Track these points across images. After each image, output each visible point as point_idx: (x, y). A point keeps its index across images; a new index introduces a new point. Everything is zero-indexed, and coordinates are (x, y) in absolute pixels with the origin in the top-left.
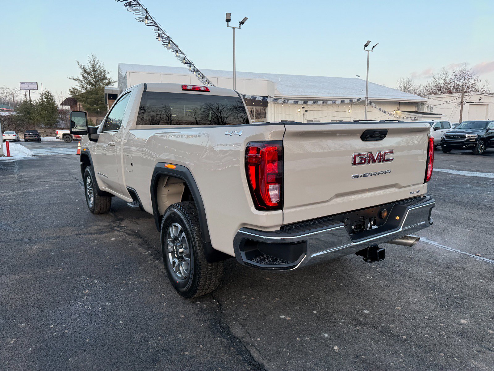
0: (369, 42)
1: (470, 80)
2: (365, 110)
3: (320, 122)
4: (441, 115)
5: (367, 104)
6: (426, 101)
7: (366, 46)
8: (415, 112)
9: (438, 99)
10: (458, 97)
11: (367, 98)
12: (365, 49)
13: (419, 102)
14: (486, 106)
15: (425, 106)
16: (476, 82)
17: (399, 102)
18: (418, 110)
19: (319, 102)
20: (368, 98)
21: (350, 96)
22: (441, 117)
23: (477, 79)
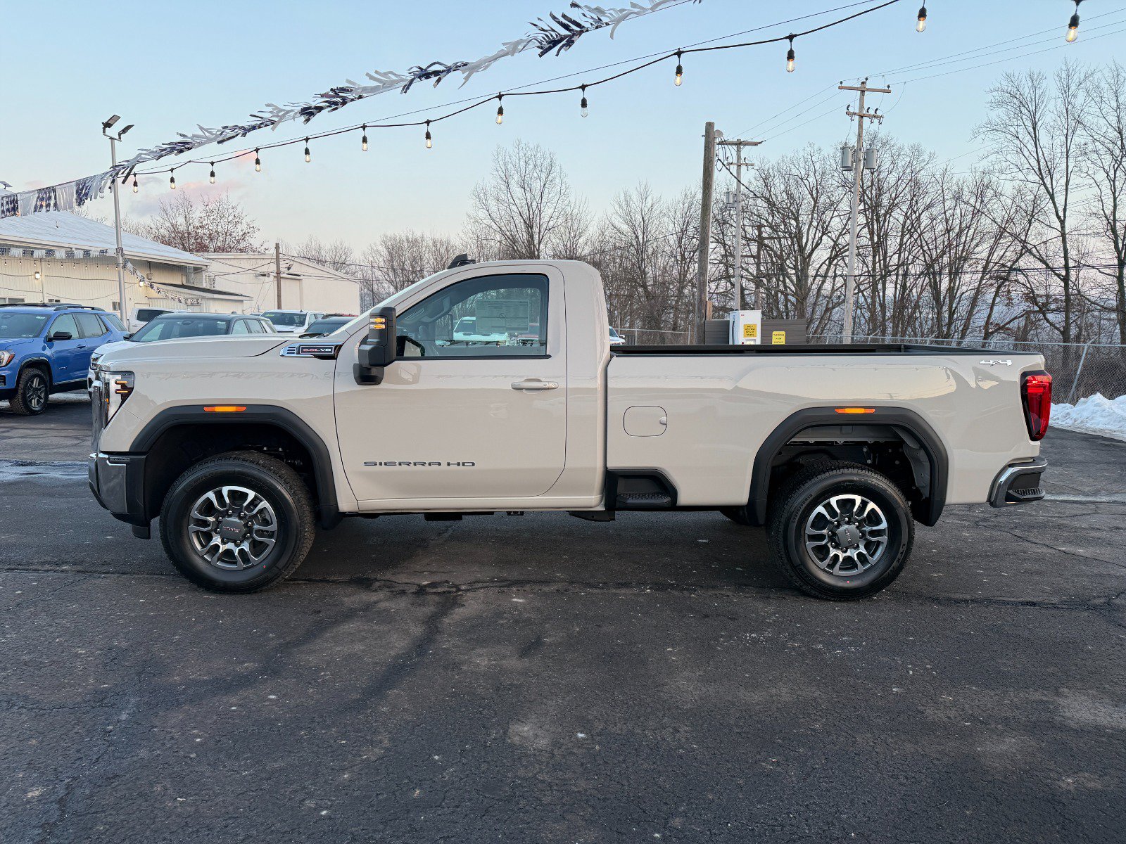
0: (115, 118)
1: (239, 226)
2: (120, 279)
3: (26, 302)
4: (241, 295)
5: (122, 265)
6: (205, 264)
7: (107, 125)
8: (182, 286)
9: (224, 261)
10: (269, 261)
11: (120, 250)
12: (104, 132)
13: (187, 265)
14: (298, 282)
15: (204, 276)
16: (249, 231)
17: (150, 262)
18: (188, 281)
19: (14, 252)
20: (124, 252)
21: (85, 243)
22: (242, 301)
23: (251, 226)
